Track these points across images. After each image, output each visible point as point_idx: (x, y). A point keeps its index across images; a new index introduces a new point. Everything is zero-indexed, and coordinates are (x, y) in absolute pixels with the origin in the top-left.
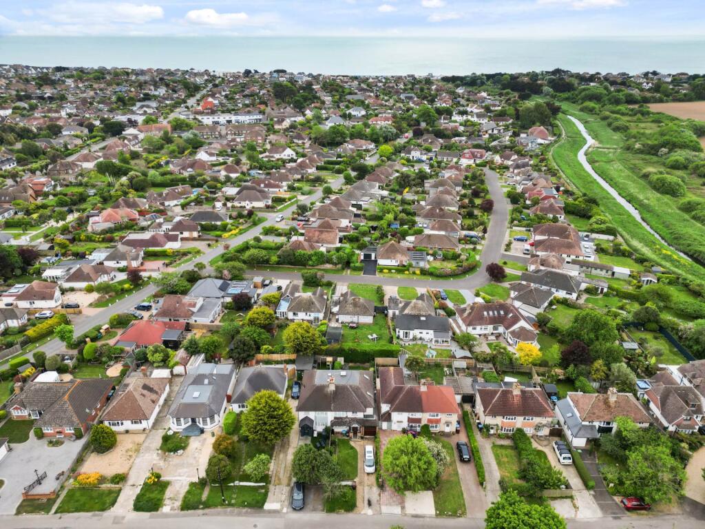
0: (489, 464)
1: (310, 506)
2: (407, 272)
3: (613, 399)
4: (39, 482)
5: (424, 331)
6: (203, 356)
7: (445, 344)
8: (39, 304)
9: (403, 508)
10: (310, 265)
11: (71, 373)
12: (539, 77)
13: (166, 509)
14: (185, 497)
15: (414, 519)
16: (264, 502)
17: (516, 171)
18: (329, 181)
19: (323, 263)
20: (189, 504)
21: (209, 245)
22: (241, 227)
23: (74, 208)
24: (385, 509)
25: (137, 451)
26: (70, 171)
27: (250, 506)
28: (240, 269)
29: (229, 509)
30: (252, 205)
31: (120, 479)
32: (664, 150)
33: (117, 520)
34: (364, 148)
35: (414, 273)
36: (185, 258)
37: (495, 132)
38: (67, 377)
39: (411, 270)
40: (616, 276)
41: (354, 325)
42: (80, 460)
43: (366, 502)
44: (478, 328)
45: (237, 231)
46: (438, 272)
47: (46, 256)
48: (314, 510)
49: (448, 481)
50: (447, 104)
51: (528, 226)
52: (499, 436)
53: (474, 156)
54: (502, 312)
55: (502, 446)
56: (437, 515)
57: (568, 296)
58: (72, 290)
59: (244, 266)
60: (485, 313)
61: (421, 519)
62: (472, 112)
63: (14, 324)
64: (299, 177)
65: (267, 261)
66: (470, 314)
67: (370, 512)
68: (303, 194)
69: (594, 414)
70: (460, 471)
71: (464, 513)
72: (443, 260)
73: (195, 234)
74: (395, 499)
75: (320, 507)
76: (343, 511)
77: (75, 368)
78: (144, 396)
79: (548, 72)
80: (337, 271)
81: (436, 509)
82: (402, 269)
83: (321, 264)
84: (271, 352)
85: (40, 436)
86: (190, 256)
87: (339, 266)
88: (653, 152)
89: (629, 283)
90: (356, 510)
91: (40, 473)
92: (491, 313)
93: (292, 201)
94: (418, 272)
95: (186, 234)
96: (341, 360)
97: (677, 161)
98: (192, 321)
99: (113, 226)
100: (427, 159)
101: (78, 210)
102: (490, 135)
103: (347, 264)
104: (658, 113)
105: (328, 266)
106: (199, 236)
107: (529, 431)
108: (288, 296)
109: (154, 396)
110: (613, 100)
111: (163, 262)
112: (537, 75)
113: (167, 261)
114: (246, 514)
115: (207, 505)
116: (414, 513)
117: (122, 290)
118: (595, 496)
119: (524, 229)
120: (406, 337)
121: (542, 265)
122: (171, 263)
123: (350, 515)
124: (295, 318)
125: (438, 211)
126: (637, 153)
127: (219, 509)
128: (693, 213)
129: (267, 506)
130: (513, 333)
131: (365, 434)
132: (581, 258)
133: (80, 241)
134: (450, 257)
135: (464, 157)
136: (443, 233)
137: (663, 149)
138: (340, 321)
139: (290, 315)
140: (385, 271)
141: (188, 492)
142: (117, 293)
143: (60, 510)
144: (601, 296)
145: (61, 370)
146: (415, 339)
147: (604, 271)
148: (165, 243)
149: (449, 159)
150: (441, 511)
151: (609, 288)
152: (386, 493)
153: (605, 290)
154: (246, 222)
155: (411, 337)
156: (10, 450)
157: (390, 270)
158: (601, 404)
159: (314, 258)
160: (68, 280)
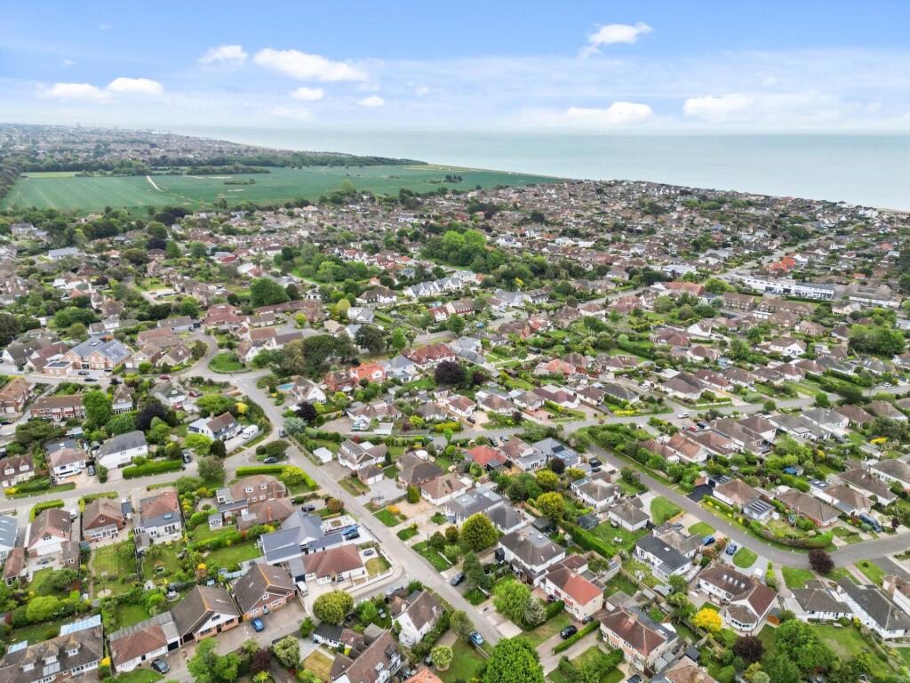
0: (576, 650)
1: (459, 588)
2: (730, 515)
3: (700, 677)
4: (379, 498)
5: (658, 559)
6: (496, 485)
8: (458, 411)
10: (647, 465)
11: (436, 458)
13: (406, 543)
14: (417, 545)
15: (496, 632)
16: (444, 570)
20: (416, 548)
21: (596, 415)
22: (639, 410)
23: (542, 350)
24: (489, 618)
25: (422, 512)
26: (570, 317)
27: (436, 567)
29: (427, 562)
30: (675, 394)
31: (404, 518)
33: (388, 533)
35: (737, 519)
36: (568, 418)
38: (432, 459)
39: (735, 515)
41: (615, 525)
42: (399, 500)
43: (484, 608)
44: (711, 586)
45: (632, 412)
46: (758, 529)
47: (493, 381)
48: (459, 591)
49: (538, 636)
52: (605, 645)
54: (743, 586)
55: (600, 650)
58: (482, 410)
59: (594, 443)
60: (725, 577)
61: (500, 636)
63: (438, 417)
64: (765, 380)
67: (481, 612)
68: (744, 400)
69: (676, 675)
70: (553, 638)
72: (791, 525)
73: (595, 402)
74: (499, 618)
75: (463, 592)
76: (470, 602)
77: (439, 456)
78: (444, 485)
80: (665, 481)
81: (513, 639)
83: (654, 468)
84: (533, 505)
85: (397, 480)
86: (573, 418)
87: (671, 478)
90: (476, 607)
91: (381, 495)
92: (731, 580)
93: (719, 403)
94: (741, 520)
95: (588, 400)
96: (568, 536)
98: (515, 461)
99: (548, 374)
101: (543, 354)
103: (679, 480)
105: (662, 474)
106: (598, 405)
107: (628, 658)
108: (590, 478)
109: (449, 489)
111: (549, 414)
113: (552, 415)
114: (432, 569)
115: (421, 553)
116: (500, 630)
117: (506, 423)
120: (641, 555)
121: (898, 588)
122: (553, 418)
123: (471, 606)
127: (424, 559)
129: (443, 573)
130: (732, 606)
133: (520, 378)
134: (803, 526)
138: (608, 516)
139: (578, 492)
140: (710, 503)
141: (421, 543)
142: (501, 423)
143: (376, 515)
145: (432, 453)
146: (646, 560)
148: (563, 401)
152: (498, 613)
154: (647, 407)
155: (645, 558)
156: (384, 478)
157: (717, 504)
158: (688, 674)
160: (484, 403)
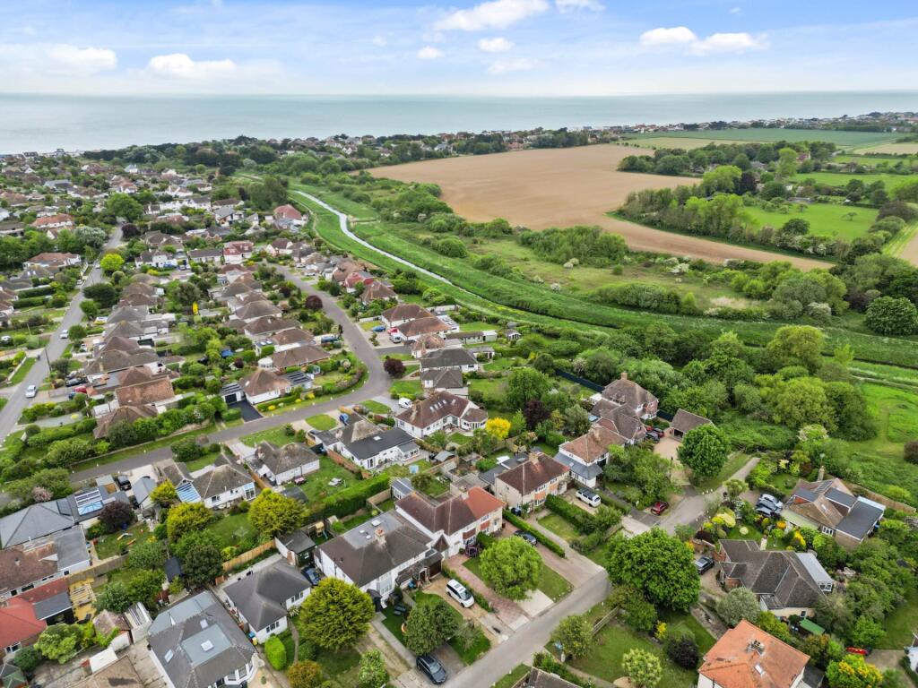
1: (450, 671)
2: (298, 400)
5: (388, 451)
6: (139, 608)
7: (415, 455)
9: (526, 615)
10: (163, 436)
12: (225, 146)
15: (543, 617)
17: (303, 260)
18: (55, 320)
19: (183, 424)
24: (514, 626)
28: (62, 478)
32: (422, 216)
34: (65, 264)
35: (307, 399)
37: (236, 218)
39: (303, 396)
40: (487, 339)
41: (302, 479)
43: (494, 632)
44: (431, 426)
46: (335, 388)
48: (457, 671)
50: (131, 189)
51: (374, 314)
52: (537, 511)
53: (240, 251)
54: (445, 402)
55: (545, 518)
56: (555, 602)
57: (471, 369)
59: (61, 471)
60: (431, 408)
61: (548, 613)
62: (176, 196)
65: (92, 453)
66: (418, 414)
67: (504, 637)
68: (31, 348)
69: (592, 452)
70: (539, 554)
71: (572, 587)
72: (324, 374)
74: (513, 613)
75: (460, 665)
76: (482, 653)
79: (231, 141)
80: (207, 429)
81: (551, 597)
82: (289, 398)
83: (180, 427)
84: (238, 553)
87: (208, 422)
88: (412, 219)
89: (501, 343)
90: (492, 644)
92: (436, 406)
93: (23, 362)
94: (311, 395)
96: (333, 519)
97: (441, 224)
98: (61, 576)
100: (179, 263)
102: (230, 223)
103: (218, 416)
104: (383, 179)
105: (190, 427)
107: (555, 493)
108: (184, 481)
110: (329, 169)
112: (220, 144)
116: (538, 612)
118: (633, 517)
119: (372, 319)
120: (372, 465)
121: (428, 348)
123: (492, 652)
124: (217, 503)
125: (269, 321)
126: (399, 222)
128: (491, 269)
130: (466, 417)
131: (431, 575)
132: (449, 332)
134: (329, 368)
135: (229, 253)
136: (296, 345)
137: (420, 215)
138: (279, 483)
139: (209, 503)
140: (271, 408)
144: (491, 361)
146: (381, 464)
147: (477, 338)
149: (210, 259)
150: (556, 597)
151: (496, 351)
152: (502, 612)
153: (493, 354)
155: (377, 464)
157: (276, 404)
158: (592, 442)
159: (167, 423)
